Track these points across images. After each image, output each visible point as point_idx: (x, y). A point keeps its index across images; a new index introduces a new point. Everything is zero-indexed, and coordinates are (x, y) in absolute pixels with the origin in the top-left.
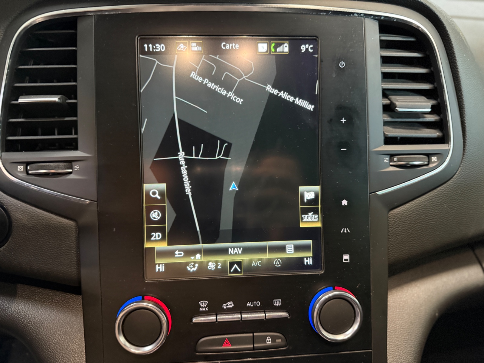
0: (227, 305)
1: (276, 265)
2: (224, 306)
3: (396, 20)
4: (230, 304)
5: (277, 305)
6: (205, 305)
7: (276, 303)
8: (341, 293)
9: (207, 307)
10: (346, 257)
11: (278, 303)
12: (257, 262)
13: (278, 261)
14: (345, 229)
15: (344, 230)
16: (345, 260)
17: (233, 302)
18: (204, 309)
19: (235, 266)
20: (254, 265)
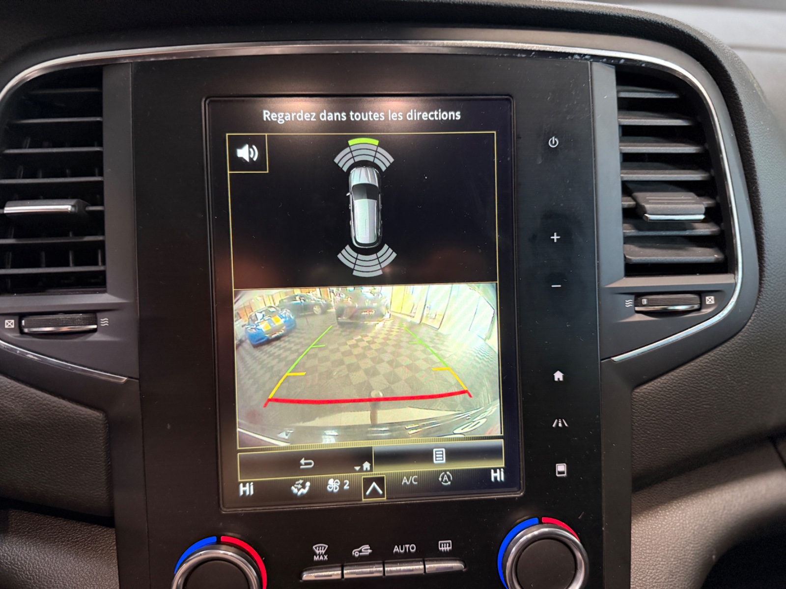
0: (360, 551)
1: (442, 483)
2: (356, 553)
3: (646, 65)
4: (366, 550)
5: (444, 550)
6: (324, 552)
7: (444, 547)
8: (552, 531)
9: (325, 554)
10: (561, 468)
11: (446, 547)
12: (411, 477)
13: (445, 476)
14: (560, 421)
15: (558, 423)
16: (560, 473)
17: (369, 546)
18: (321, 558)
19: (374, 484)
20: (405, 483)
